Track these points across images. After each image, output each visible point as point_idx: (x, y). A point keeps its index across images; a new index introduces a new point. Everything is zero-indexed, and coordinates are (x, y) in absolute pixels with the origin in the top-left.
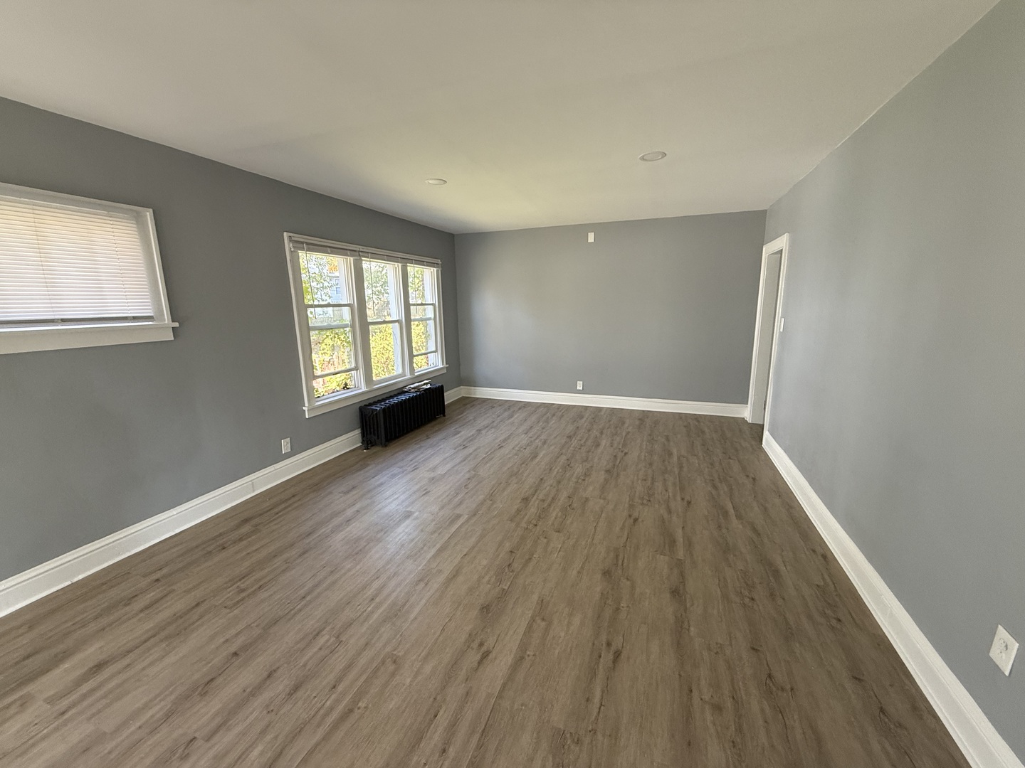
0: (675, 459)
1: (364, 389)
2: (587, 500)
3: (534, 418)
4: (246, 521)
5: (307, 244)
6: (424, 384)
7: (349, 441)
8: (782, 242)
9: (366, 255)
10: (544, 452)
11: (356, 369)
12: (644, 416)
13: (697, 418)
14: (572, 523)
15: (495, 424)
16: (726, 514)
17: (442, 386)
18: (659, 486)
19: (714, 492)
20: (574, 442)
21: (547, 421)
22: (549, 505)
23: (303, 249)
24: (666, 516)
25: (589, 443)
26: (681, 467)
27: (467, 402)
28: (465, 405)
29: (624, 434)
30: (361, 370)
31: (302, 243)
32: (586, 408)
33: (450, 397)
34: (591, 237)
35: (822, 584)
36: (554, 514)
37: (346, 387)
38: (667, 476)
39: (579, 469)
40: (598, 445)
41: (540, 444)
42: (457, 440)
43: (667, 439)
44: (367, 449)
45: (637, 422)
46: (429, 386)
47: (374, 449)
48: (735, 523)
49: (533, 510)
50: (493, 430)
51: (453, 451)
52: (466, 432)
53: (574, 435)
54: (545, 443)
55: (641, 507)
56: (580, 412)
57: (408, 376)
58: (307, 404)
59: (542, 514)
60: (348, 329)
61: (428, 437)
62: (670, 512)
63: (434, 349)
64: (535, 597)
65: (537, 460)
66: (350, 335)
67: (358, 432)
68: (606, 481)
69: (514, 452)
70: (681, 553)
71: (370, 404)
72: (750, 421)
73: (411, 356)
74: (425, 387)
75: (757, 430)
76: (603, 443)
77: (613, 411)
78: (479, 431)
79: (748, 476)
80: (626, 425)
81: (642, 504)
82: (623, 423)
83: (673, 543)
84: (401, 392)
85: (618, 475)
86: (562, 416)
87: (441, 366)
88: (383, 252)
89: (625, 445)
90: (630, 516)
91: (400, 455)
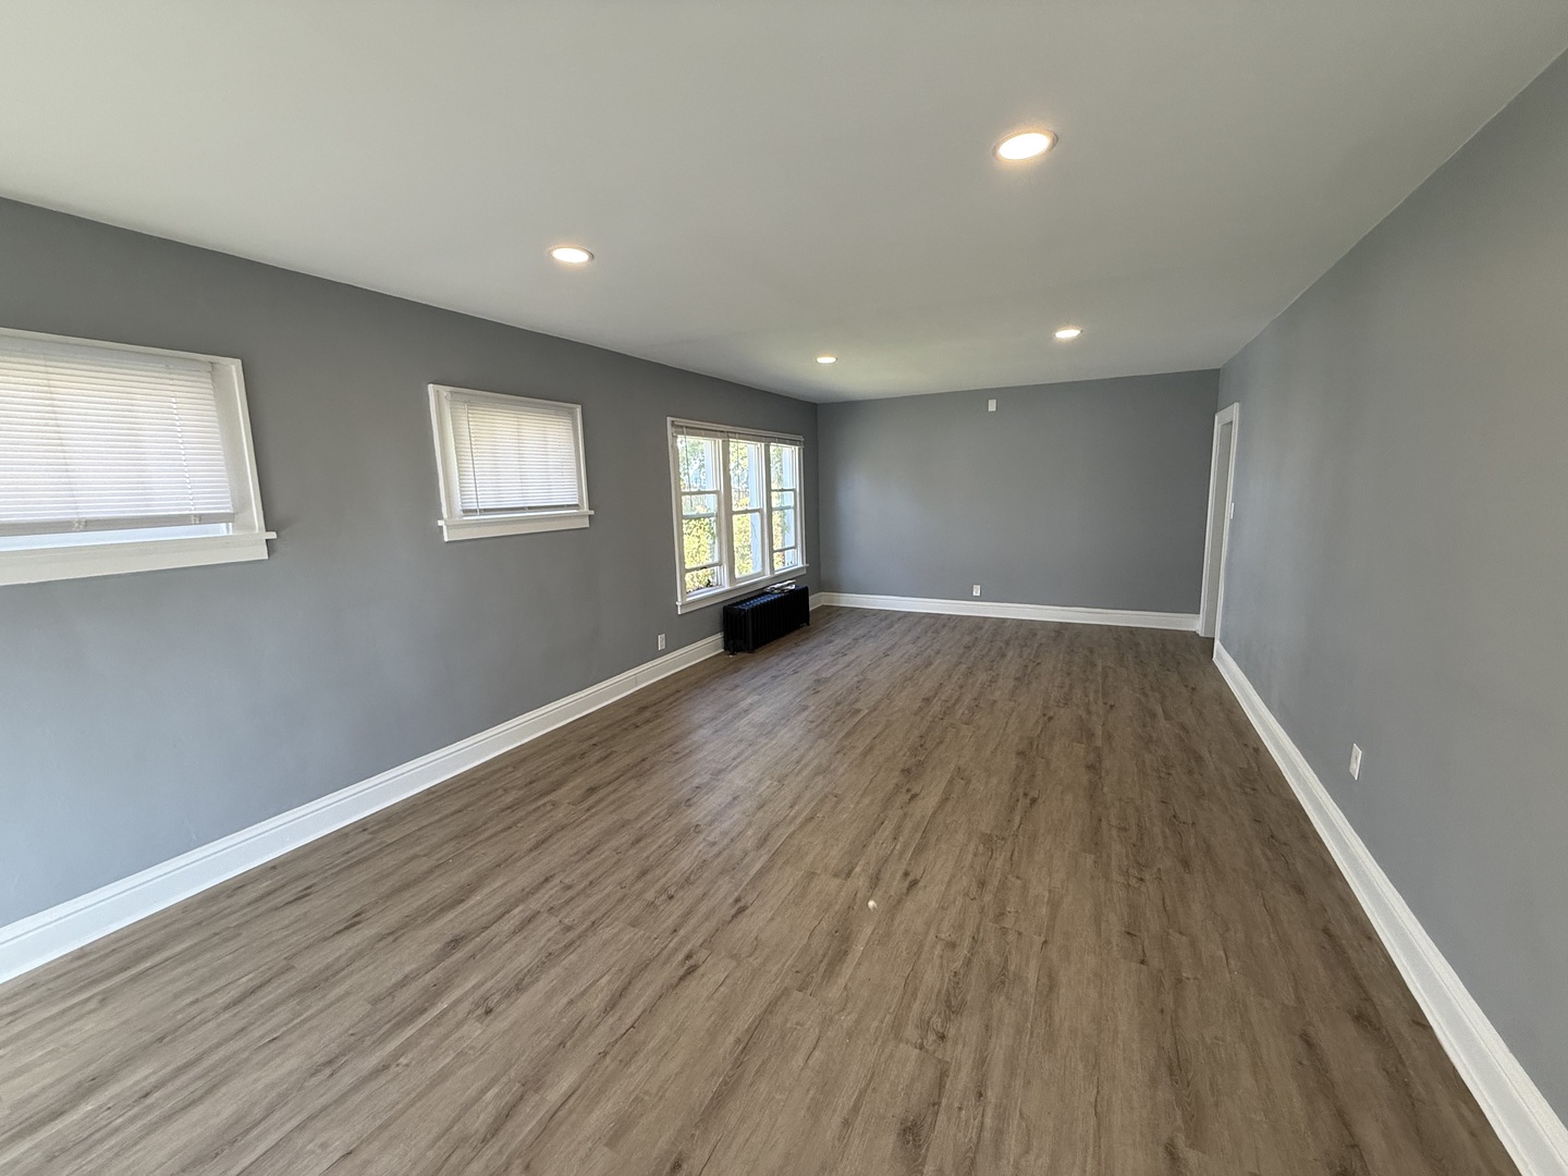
0: (1100, 669)
1: (727, 587)
2: (995, 702)
3: (919, 629)
4: (644, 708)
5: (687, 427)
6: (788, 585)
7: (709, 646)
8: (1233, 413)
9: (733, 435)
10: (939, 661)
11: (719, 564)
12: (1060, 629)
13: (1132, 631)
14: (980, 719)
15: (873, 634)
16: (1153, 715)
17: (807, 588)
18: (1078, 692)
19: (1143, 699)
20: (974, 652)
21: (937, 632)
22: (954, 705)
23: (682, 433)
24: (1084, 715)
25: (993, 653)
26: (1105, 676)
27: (832, 612)
28: (829, 614)
29: (1036, 645)
30: (725, 566)
31: (682, 427)
32: (985, 619)
33: (815, 601)
34: (992, 406)
35: (1246, 766)
36: (961, 712)
37: (709, 584)
38: (1087, 684)
39: (982, 677)
40: (1003, 656)
41: (932, 653)
42: (831, 648)
43: (1091, 651)
44: (733, 654)
45: (1053, 634)
46: (793, 587)
47: (740, 655)
48: (1163, 723)
49: (936, 707)
50: (872, 640)
51: (832, 659)
52: (840, 642)
53: (974, 645)
54: (938, 653)
55: (1056, 709)
56: (978, 623)
57: (768, 575)
58: (679, 599)
59: (948, 711)
60: (712, 519)
61: (797, 645)
62: (1089, 713)
63: (793, 544)
64: (952, 766)
65: (933, 667)
66: (714, 525)
67: (719, 636)
68: (1016, 688)
69: (903, 660)
70: (1099, 743)
71: (737, 604)
72: (1202, 635)
73: (772, 552)
74: (789, 587)
75: (1209, 643)
76: (1010, 654)
77: (1021, 623)
78: (856, 639)
79: (1186, 686)
80: (1039, 637)
81: (1058, 706)
82: (1035, 635)
83: (1091, 735)
84: (762, 593)
85: (1030, 683)
86: (955, 627)
87: (800, 565)
88: (753, 432)
89: (1037, 656)
90: (1044, 715)
91: (773, 660)
